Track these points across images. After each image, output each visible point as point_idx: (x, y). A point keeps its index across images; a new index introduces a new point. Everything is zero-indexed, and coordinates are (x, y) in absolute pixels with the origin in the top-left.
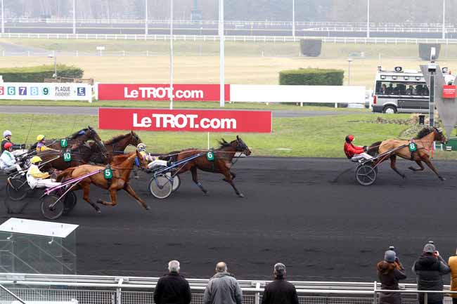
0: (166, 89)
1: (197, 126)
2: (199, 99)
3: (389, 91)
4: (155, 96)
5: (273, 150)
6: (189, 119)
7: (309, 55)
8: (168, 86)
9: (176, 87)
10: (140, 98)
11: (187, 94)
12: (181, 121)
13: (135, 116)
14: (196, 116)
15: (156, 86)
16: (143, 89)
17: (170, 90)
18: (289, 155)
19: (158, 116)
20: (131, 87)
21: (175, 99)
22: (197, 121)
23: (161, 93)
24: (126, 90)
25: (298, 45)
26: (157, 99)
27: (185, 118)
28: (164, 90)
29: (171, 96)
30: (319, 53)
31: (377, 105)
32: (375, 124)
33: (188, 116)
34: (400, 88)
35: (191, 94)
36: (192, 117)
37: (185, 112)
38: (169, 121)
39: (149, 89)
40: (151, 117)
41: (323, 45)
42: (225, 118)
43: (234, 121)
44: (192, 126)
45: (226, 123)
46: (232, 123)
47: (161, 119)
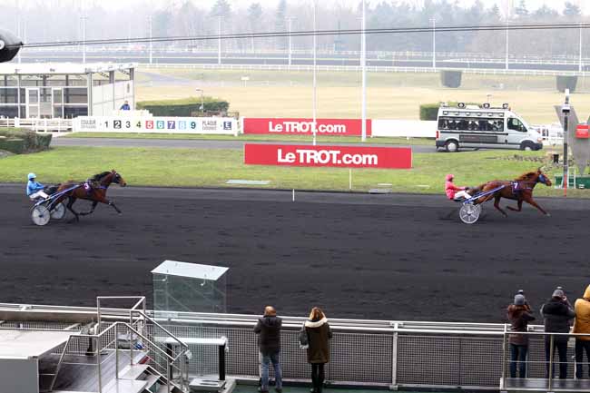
0: (310, 123)
1: (339, 162)
3: (452, 126)
4: (298, 131)
5: (413, 186)
6: (331, 155)
7: (450, 86)
8: (312, 120)
9: (320, 122)
10: (284, 132)
11: (330, 128)
12: (324, 157)
13: (280, 152)
14: (339, 152)
15: (300, 121)
16: (287, 123)
17: (313, 124)
18: (428, 192)
19: (301, 152)
20: (275, 122)
22: (339, 157)
23: (304, 127)
24: (271, 123)
25: (438, 76)
26: (301, 133)
27: (327, 154)
28: (307, 124)
29: (314, 130)
30: (459, 85)
31: (439, 139)
32: (511, 161)
33: (331, 152)
34: (463, 124)
35: (334, 128)
36: (335, 153)
37: (328, 148)
38: (312, 157)
39: (292, 123)
40: (294, 152)
41: (463, 76)
42: (366, 154)
43: (375, 157)
44: (334, 162)
45: (367, 159)
46: (373, 159)
47: (305, 155)
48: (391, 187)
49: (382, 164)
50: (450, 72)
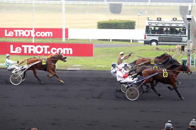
0: (30, 31)
1: (49, 53)
2: (50, 37)
4: (23, 35)
5: (94, 66)
6: (44, 48)
7: (115, 13)
8: (31, 29)
9: (37, 30)
11: (43, 34)
12: (39, 49)
14: (48, 47)
15: (24, 29)
16: (16, 31)
17: (33, 31)
18: (104, 69)
20: (9, 30)
21: (36, 37)
22: (49, 50)
23: (27, 33)
24: (6, 31)
25: (108, 7)
26: (25, 37)
27: (41, 47)
28: (29, 31)
29: (33, 35)
32: (155, 51)
33: (44, 46)
35: (45, 34)
36: (46, 47)
37: (42, 44)
38: (32, 50)
39: (20, 31)
40: (21, 47)
41: (122, 6)
42: (65, 48)
43: (71, 49)
44: (46, 52)
45: (66, 51)
46: (69, 51)
47: (28, 48)
48: (80, 67)
49: (75, 54)
50: (115, 4)
